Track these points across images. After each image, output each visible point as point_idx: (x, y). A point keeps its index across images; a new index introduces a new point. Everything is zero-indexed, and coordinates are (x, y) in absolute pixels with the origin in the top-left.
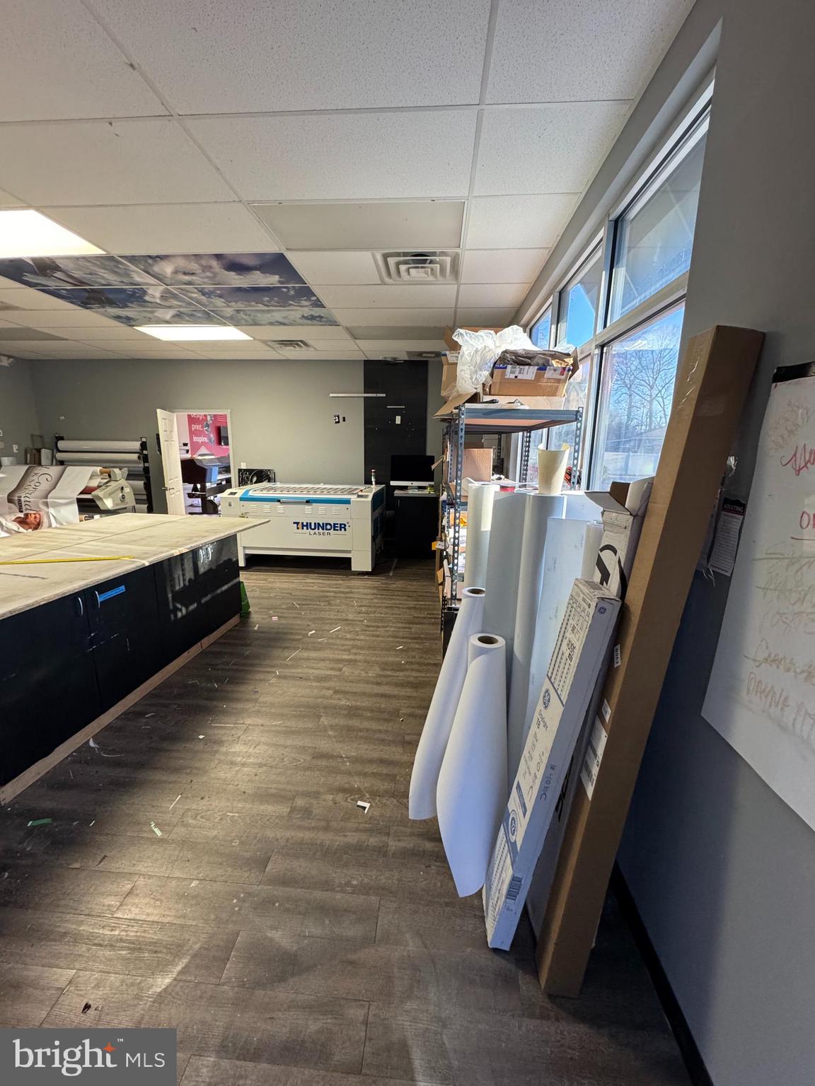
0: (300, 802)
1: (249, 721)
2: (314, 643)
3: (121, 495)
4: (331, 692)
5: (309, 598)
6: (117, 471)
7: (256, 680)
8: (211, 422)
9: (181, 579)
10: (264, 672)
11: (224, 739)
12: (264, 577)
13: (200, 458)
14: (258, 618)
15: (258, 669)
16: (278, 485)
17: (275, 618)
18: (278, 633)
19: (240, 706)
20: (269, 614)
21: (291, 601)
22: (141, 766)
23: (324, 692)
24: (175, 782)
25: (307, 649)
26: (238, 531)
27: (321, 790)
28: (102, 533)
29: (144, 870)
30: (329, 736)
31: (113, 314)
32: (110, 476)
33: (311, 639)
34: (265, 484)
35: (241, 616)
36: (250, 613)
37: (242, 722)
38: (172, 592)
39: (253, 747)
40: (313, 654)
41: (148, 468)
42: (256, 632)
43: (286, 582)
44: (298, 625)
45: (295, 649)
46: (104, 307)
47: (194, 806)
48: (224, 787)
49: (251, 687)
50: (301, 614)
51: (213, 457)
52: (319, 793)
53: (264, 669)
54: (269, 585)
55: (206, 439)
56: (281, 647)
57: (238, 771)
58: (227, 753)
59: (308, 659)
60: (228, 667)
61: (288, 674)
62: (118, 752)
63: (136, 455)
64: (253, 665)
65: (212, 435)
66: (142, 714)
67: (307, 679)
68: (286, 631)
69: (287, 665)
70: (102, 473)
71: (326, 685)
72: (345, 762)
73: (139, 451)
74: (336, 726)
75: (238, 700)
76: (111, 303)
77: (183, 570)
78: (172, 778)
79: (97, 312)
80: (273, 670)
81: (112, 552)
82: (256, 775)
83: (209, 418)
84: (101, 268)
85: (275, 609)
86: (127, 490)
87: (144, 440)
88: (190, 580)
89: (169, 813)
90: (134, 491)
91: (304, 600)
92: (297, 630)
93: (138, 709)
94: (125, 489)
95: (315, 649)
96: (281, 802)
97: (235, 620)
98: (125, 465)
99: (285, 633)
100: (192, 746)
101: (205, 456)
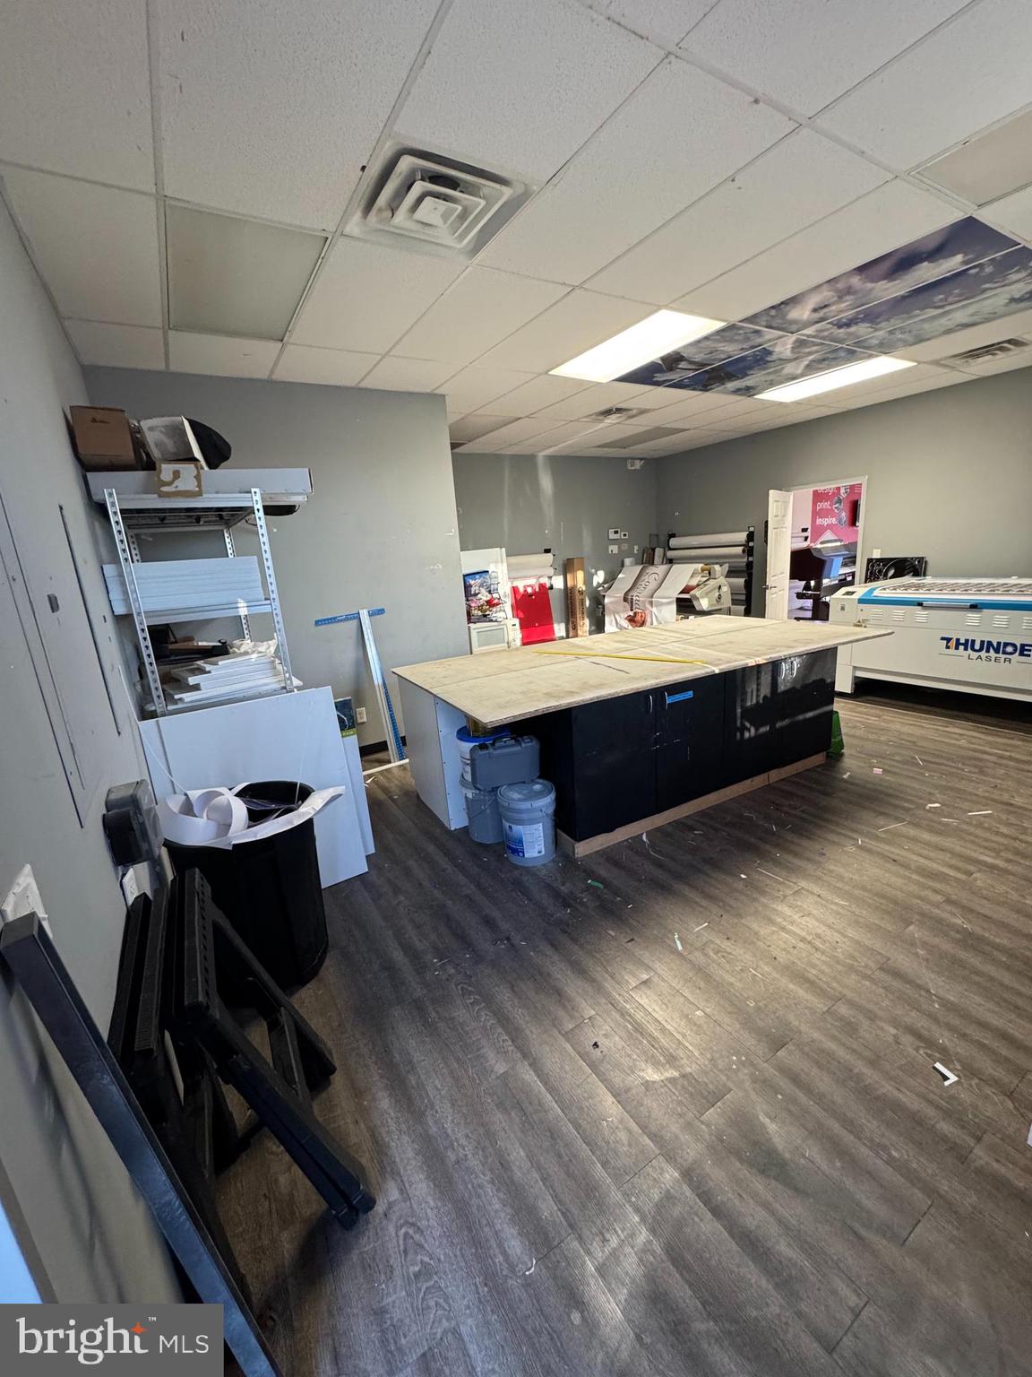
0: (843, 1010)
1: (803, 884)
2: (932, 821)
3: (718, 594)
4: (939, 898)
5: (945, 755)
6: (717, 567)
7: (825, 839)
8: (845, 496)
9: (755, 694)
10: (841, 834)
11: (767, 889)
12: (878, 712)
13: (819, 546)
14: (851, 765)
15: (832, 827)
16: (928, 580)
17: (878, 771)
18: (875, 790)
19: (797, 862)
20: (871, 763)
21: (912, 754)
22: (679, 877)
23: (928, 893)
24: (706, 908)
25: (917, 825)
26: (840, 644)
27: (881, 1013)
28: (687, 634)
29: (659, 971)
30: (917, 955)
31: (733, 389)
32: (710, 573)
33: (930, 815)
34: (908, 579)
35: (827, 756)
36: (842, 755)
37: (794, 881)
38: (742, 707)
39: (799, 915)
40: (926, 836)
41: (752, 562)
42: (845, 781)
43: (911, 725)
44: (913, 789)
45: (898, 819)
46: (723, 384)
47: (718, 942)
48: (755, 940)
49: (818, 847)
50: (923, 775)
51: (839, 544)
52: (876, 1016)
53: (843, 832)
54: (882, 724)
55: (834, 521)
56: (875, 811)
57: (773, 932)
58: (765, 906)
59: (914, 840)
60: (794, 812)
61: (874, 848)
62: (663, 855)
63: (741, 548)
64: (827, 821)
65: (844, 514)
66: (692, 829)
67: (906, 867)
68: (891, 791)
69: (878, 837)
70: (703, 570)
71: (938, 886)
72: (934, 1001)
73: (744, 543)
74: (933, 947)
75: (796, 855)
76: (730, 377)
77: (758, 684)
78: (704, 903)
79: (717, 392)
80: (855, 836)
81: (688, 655)
82: (794, 948)
83: (842, 491)
84: (721, 342)
85: (883, 758)
86: (725, 589)
87: (752, 529)
88: (765, 697)
89: (693, 934)
90: (731, 590)
91: (938, 756)
92: (911, 795)
93: (690, 822)
94: (722, 588)
95: (931, 830)
96: (819, 995)
97: (818, 759)
98: (725, 560)
99: (889, 795)
100: (730, 881)
101: (827, 544)
